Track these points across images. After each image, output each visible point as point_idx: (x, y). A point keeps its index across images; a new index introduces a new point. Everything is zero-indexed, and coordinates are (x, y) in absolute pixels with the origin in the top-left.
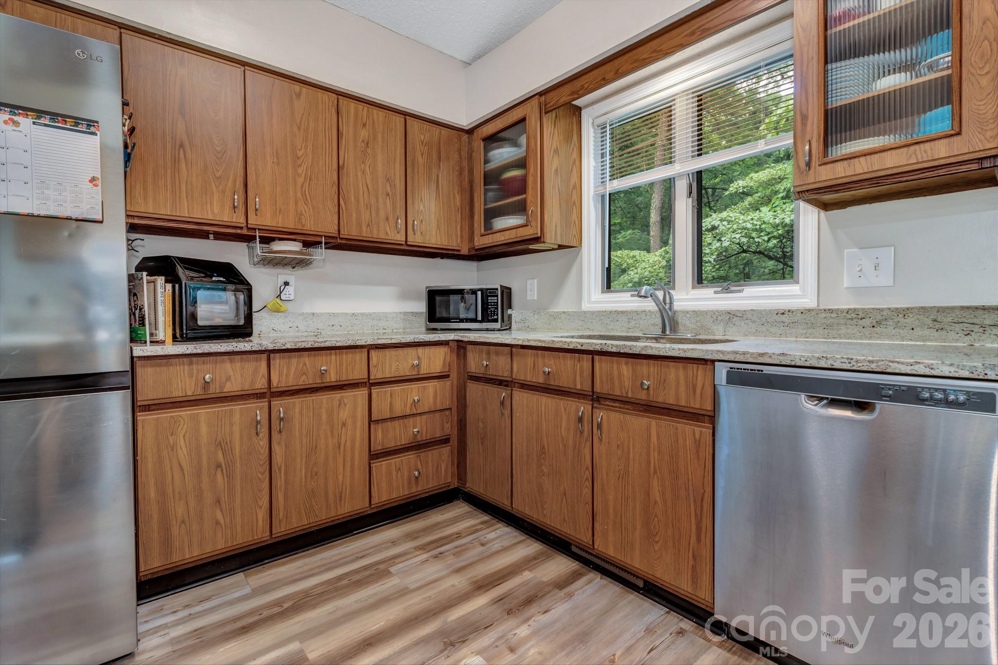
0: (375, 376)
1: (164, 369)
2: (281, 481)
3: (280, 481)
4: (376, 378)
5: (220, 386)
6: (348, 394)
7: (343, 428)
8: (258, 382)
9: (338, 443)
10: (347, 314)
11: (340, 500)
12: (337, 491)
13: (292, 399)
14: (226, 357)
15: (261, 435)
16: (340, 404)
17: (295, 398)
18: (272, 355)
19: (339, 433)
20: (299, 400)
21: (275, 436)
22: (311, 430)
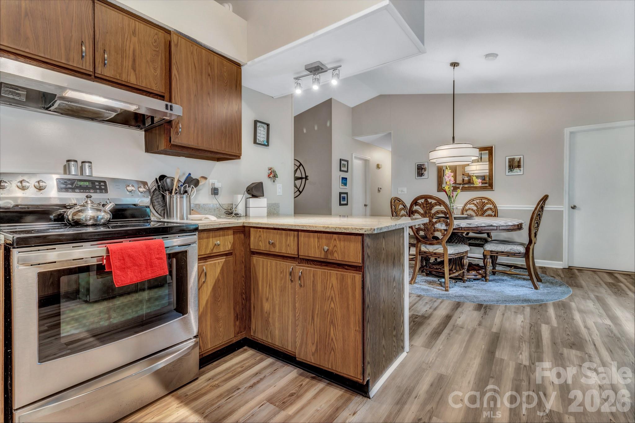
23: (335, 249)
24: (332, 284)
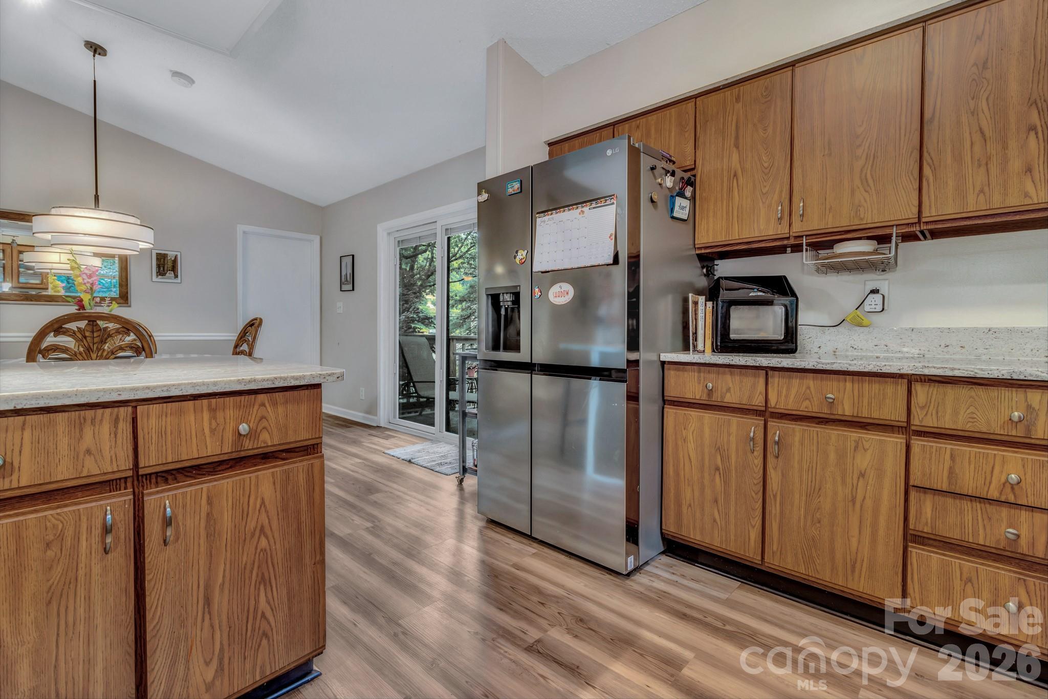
0: (921, 421)
1: (681, 373)
2: (776, 510)
3: (774, 509)
4: (923, 424)
5: (721, 397)
6: (871, 438)
7: (861, 479)
8: (756, 398)
9: (852, 496)
10: (976, 330)
11: (853, 571)
12: (848, 557)
13: (792, 424)
14: (727, 369)
15: (755, 453)
16: (856, 448)
17: (795, 424)
18: (770, 373)
19: (855, 485)
20: (799, 427)
21: (771, 460)
22: (814, 466)
23: (264, 423)
24: (263, 499)
